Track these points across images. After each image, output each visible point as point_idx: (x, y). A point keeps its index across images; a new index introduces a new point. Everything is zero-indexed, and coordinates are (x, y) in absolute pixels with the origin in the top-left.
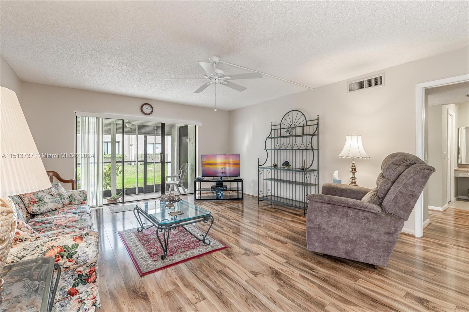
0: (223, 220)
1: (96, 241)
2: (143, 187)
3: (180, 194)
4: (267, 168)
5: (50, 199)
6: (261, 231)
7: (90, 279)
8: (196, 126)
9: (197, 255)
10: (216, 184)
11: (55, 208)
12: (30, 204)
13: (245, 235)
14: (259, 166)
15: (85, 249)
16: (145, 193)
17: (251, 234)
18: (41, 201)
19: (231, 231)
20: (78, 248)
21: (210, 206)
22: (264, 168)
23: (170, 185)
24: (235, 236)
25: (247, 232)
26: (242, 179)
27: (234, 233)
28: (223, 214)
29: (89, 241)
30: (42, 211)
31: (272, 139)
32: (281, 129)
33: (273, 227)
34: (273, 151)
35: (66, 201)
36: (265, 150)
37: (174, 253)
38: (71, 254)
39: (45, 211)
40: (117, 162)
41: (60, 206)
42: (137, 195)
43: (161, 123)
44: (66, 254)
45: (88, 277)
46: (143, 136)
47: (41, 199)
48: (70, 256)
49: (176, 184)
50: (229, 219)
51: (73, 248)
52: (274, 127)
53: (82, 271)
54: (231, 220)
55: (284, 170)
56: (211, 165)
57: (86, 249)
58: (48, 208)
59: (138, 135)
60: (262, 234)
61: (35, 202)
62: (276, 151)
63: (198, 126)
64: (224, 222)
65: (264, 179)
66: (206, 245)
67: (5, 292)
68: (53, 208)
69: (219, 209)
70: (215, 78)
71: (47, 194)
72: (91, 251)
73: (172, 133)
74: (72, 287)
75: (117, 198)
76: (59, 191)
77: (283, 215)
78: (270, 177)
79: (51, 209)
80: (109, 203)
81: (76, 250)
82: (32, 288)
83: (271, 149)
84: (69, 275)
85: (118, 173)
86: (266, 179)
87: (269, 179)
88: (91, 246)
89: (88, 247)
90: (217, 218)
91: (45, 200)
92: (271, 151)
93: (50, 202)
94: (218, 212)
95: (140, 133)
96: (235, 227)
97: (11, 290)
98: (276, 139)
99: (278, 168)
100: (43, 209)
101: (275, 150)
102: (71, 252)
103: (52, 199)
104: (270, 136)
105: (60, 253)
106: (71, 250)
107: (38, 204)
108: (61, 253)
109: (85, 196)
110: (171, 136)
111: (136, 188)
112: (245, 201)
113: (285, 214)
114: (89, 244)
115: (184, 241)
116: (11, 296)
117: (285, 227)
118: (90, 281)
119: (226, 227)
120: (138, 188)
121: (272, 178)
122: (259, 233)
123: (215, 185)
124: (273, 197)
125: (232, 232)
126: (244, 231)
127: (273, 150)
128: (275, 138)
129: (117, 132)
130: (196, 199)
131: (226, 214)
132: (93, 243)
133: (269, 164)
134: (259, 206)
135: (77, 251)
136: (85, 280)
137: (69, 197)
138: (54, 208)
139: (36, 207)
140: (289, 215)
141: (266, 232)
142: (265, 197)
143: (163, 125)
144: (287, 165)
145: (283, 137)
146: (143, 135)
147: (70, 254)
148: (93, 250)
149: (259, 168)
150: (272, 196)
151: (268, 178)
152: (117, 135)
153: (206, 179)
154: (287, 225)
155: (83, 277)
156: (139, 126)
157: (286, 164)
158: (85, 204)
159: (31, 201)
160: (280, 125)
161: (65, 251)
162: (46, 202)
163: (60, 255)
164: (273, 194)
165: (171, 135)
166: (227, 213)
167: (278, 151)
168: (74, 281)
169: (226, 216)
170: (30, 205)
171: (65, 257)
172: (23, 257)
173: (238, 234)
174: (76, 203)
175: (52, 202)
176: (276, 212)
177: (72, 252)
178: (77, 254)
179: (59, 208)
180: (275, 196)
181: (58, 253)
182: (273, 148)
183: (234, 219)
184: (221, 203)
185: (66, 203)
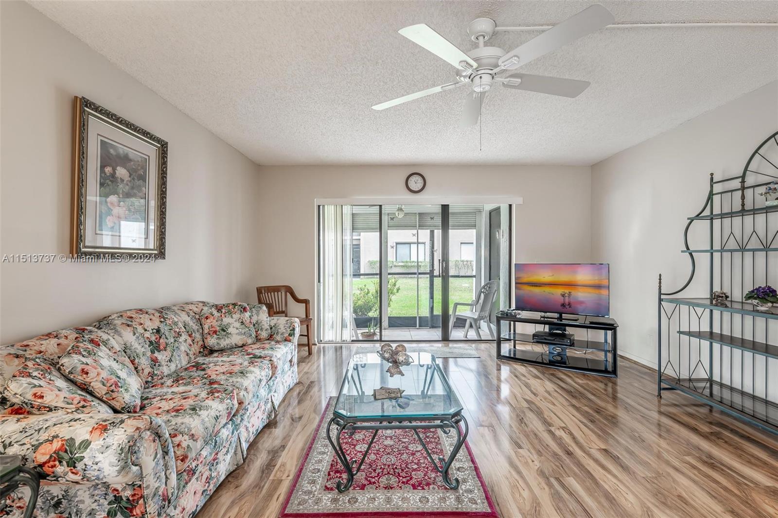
0: (534, 422)
1: (121, 443)
2: (428, 317)
3: (479, 339)
4: (692, 303)
5: (237, 329)
6: (631, 497)
7: (134, 510)
8: (510, 206)
9: (410, 510)
10: (550, 329)
11: (242, 343)
12: (209, 334)
13: (571, 494)
14: (663, 297)
15: (97, 455)
16: (430, 328)
17: (591, 495)
18: (224, 331)
19: (536, 462)
20: (88, 450)
21: (523, 378)
22: (678, 302)
23: (466, 320)
24: (539, 484)
25: (582, 482)
26: (612, 325)
27: (541, 473)
28: (543, 405)
29: (109, 441)
30: (222, 346)
31: (712, 219)
32: (743, 188)
33: (684, 494)
34: (717, 256)
35: (264, 334)
36: (682, 252)
37: (370, 483)
38: (74, 459)
39: (226, 347)
40: (389, 274)
41: (250, 341)
42: (417, 329)
43: (442, 205)
44: (66, 457)
45: (132, 505)
46: (429, 231)
47: (225, 329)
48: (72, 464)
49: (473, 318)
50: (550, 425)
51: (79, 448)
52: (717, 188)
53: (120, 490)
54: (553, 429)
55: (755, 312)
56: (537, 286)
57: (100, 457)
58: (232, 343)
59: (419, 231)
60: (627, 506)
61: (215, 332)
62: (727, 255)
63: (514, 205)
64: (533, 431)
65: (680, 332)
66: (446, 488)
67: (16, 494)
68: (238, 344)
69: (541, 390)
70: (480, 72)
71: (236, 321)
72: (107, 462)
73: (476, 223)
74: (106, 516)
75: (374, 332)
76: (259, 318)
77: (740, 456)
78: (705, 328)
79: (236, 345)
80: (364, 339)
81: (82, 452)
82: (49, 498)
83: (709, 248)
84: (100, 492)
85: (395, 291)
86: (690, 334)
87: (699, 335)
88: (110, 451)
89: (102, 453)
90: (524, 412)
91: (229, 330)
92: (709, 254)
93: (237, 334)
94: (532, 396)
95: (422, 226)
96: (555, 454)
97: (22, 493)
98: (727, 221)
99: (736, 306)
100: (224, 343)
101: (722, 250)
102: (75, 455)
103: (240, 330)
104: (707, 212)
105: (58, 452)
106: (75, 452)
107: (218, 335)
108: (61, 453)
109: (291, 328)
110: (475, 229)
111: (416, 317)
112: (622, 380)
113: (753, 456)
114: (107, 448)
115: (411, 458)
116: (23, 503)
117: (736, 509)
118: (135, 513)
119: (530, 446)
120: (419, 317)
121: (711, 333)
122: (622, 501)
123: (548, 331)
124: (716, 389)
125: (536, 468)
126: (575, 475)
127: (717, 251)
128: (722, 216)
129: (388, 227)
130: (500, 355)
131: (551, 406)
132: (114, 447)
133: (700, 290)
134: (663, 401)
135: (84, 457)
136: (126, 508)
137: (271, 328)
138: (240, 343)
139: (214, 340)
140: (765, 463)
141: (648, 508)
142: (684, 380)
143: (445, 208)
144: (762, 298)
145: (754, 211)
146: (427, 229)
147: (72, 459)
148: (110, 462)
149: (660, 300)
150: (711, 381)
151: (695, 328)
152: (388, 231)
153: (524, 314)
154: (746, 503)
155: (124, 504)
156: (420, 214)
157: (761, 295)
158: (290, 341)
159: (211, 330)
160: (743, 177)
161: (66, 451)
162: (230, 334)
163: (57, 457)
164: (716, 378)
165: (475, 226)
166: (554, 404)
167: (735, 254)
168: (108, 504)
169: (547, 414)
170: (209, 336)
171: (64, 463)
172: (9, 446)
173: (553, 480)
174: (279, 338)
175: (240, 334)
176: (713, 438)
177: (77, 455)
178: (84, 463)
179: (248, 344)
180: (722, 385)
181: (55, 453)
182: (717, 246)
183: (563, 428)
184: (553, 375)
185: (264, 337)
